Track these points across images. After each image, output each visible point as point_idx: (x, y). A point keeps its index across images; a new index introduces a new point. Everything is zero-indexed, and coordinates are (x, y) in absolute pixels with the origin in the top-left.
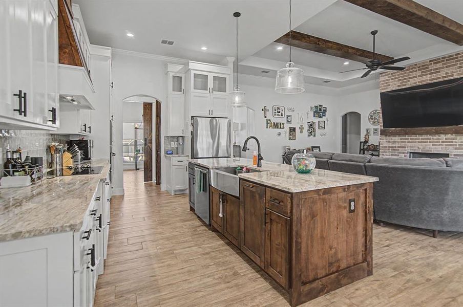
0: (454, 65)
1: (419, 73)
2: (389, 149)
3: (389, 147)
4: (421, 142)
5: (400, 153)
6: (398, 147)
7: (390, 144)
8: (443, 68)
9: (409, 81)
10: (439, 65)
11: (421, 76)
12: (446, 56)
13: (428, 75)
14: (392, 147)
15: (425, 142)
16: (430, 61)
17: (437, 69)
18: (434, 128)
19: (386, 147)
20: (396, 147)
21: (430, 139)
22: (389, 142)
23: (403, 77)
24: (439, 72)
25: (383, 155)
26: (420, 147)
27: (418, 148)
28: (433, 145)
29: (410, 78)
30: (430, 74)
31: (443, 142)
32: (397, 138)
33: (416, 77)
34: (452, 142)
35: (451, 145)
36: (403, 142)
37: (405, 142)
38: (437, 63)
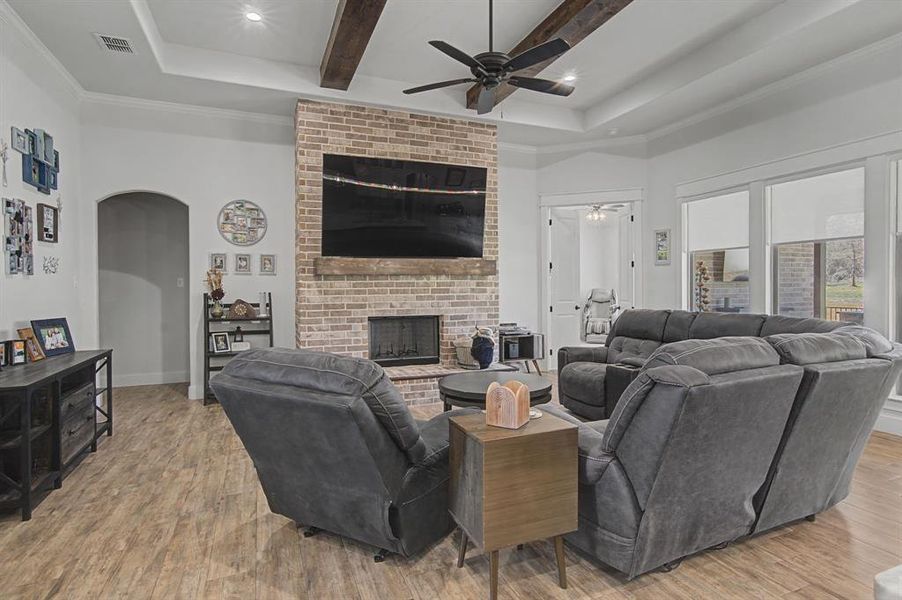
0: (447, 140)
1: (392, 134)
2: (325, 314)
3: (327, 306)
4: (397, 292)
5: (353, 320)
6: (349, 306)
7: (329, 300)
8: (431, 138)
9: (371, 145)
10: (426, 131)
11: (392, 140)
12: (437, 117)
13: (407, 143)
14: (334, 306)
15: (404, 292)
16: (412, 116)
17: (423, 137)
18: (433, 260)
19: (318, 307)
20: (342, 306)
21: (413, 284)
22: (326, 293)
23: (358, 130)
24: (426, 144)
25: (310, 329)
26: (394, 303)
27: (392, 306)
28: (419, 298)
29: (373, 139)
30: (413, 143)
31: (433, 291)
32: (345, 285)
33: (385, 140)
34: (448, 291)
35: (448, 298)
36: (359, 292)
37: (364, 292)
38: (423, 124)
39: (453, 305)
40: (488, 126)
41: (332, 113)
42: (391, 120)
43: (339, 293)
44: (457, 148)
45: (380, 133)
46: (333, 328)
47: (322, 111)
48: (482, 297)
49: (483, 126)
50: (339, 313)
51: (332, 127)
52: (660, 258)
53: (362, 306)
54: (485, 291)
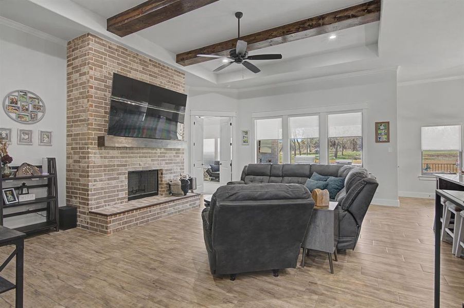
0: (165, 77)
1: (140, 68)
2: (105, 171)
3: (105, 166)
4: (142, 157)
5: (120, 174)
6: (118, 166)
7: (106, 162)
8: (159, 74)
9: (130, 72)
10: (156, 70)
11: (141, 72)
12: (162, 64)
13: (147, 74)
14: (110, 166)
15: (146, 157)
16: (150, 60)
17: (155, 73)
19: (100, 166)
20: (114, 166)
21: (149, 153)
22: (105, 158)
23: (124, 61)
24: (156, 77)
25: (95, 181)
26: (141, 163)
27: (140, 165)
28: (152, 160)
29: (131, 69)
30: (150, 75)
31: (159, 156)
32: (116, 153)
33: (137, 71)
34: (164, 156)
35: (164, 160)
36: (123, 157)
37: (126, 157)
38: (155, 66)
39: (166, 163)
40: (182, 73)
41: (109, 47)
42: (140, 60)
43: (112, 157)
44: (169, 82)
45: (135, 66)
46: (109, 179)
47: (104, 45)
48: (178, 160)
49: (180, 73)
50: (113, 170)
51: (109, 56)
52: (244, 142)
53: (125, 165)
54: (179, 156)
